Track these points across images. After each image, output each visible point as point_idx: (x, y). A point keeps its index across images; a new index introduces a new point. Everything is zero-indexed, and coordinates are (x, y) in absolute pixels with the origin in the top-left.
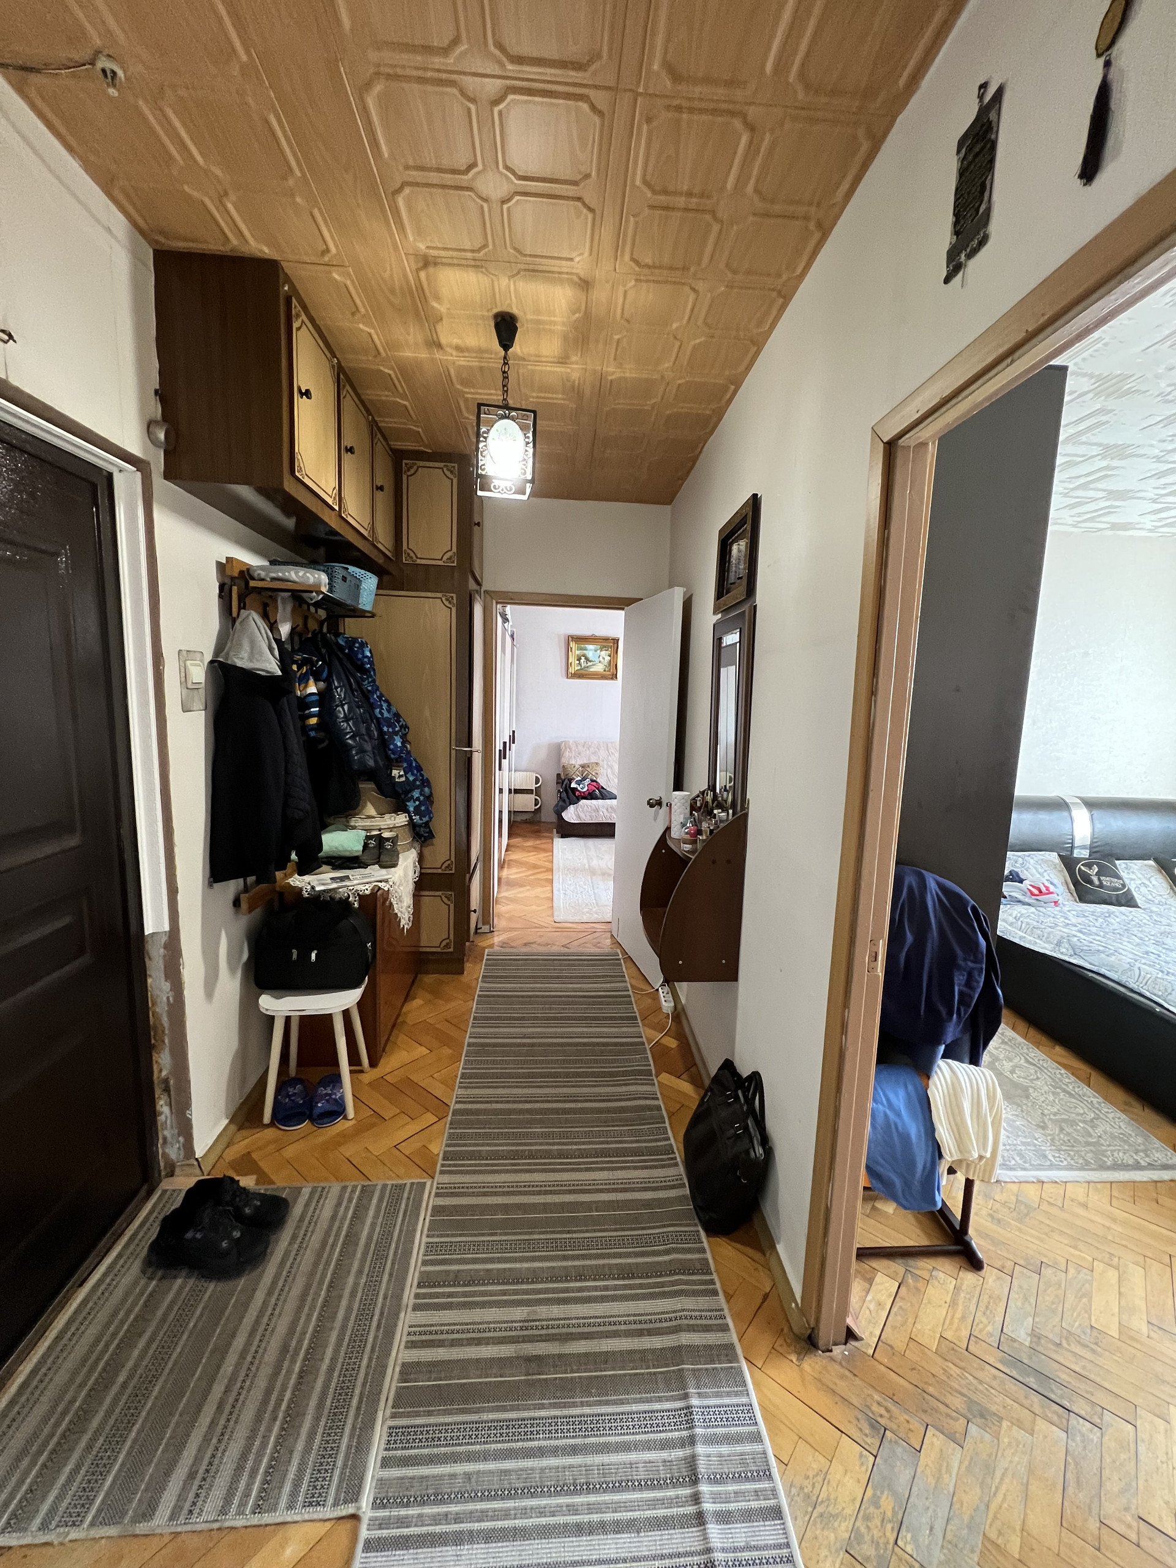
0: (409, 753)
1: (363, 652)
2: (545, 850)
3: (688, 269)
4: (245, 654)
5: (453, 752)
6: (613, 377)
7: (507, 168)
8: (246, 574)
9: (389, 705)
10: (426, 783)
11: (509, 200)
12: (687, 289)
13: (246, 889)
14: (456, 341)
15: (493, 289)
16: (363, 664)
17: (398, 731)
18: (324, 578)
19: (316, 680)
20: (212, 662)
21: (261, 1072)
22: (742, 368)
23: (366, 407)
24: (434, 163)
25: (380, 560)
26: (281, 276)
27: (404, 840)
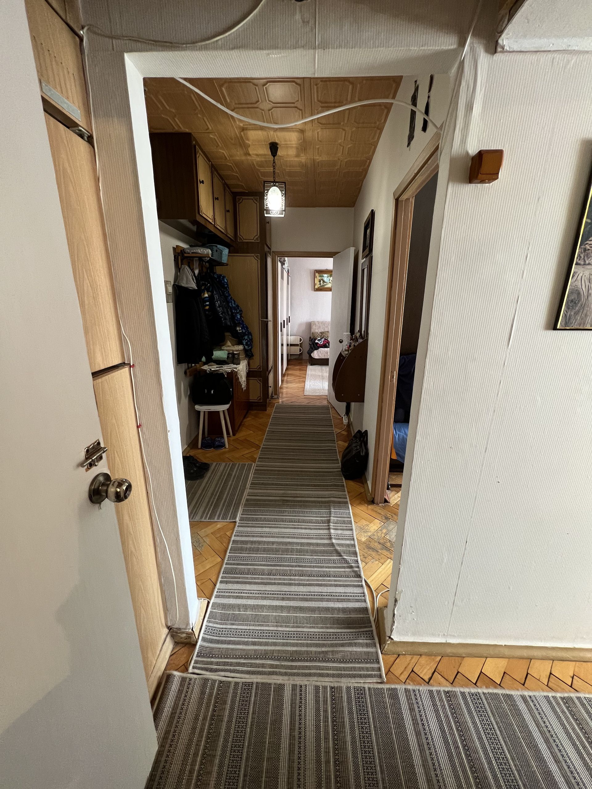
0: (243, 321)
1: (224, 281)
2: (303, 370)
3: (340, 124)
4: (184, 281)
5: (260, 321)
6: (319, 160)
7: (270, 101)
8: (183, 251)
9: (235, 302)
10: (250, 334)
11: (271, 109)
12: (341, 130)
13: (188, 368)
14: (255, 152)
15: (268, 136)
16: (224, 285)
17: (239, 312)
18: (210, 251)
19: (207, 292)
20: (173, 285)
21: (196, 434)
22: (371, 153)
23: (221, 177)
24: (245, 102)
25: (229, 241)
26: (192, 138)
27: (242, 356)
